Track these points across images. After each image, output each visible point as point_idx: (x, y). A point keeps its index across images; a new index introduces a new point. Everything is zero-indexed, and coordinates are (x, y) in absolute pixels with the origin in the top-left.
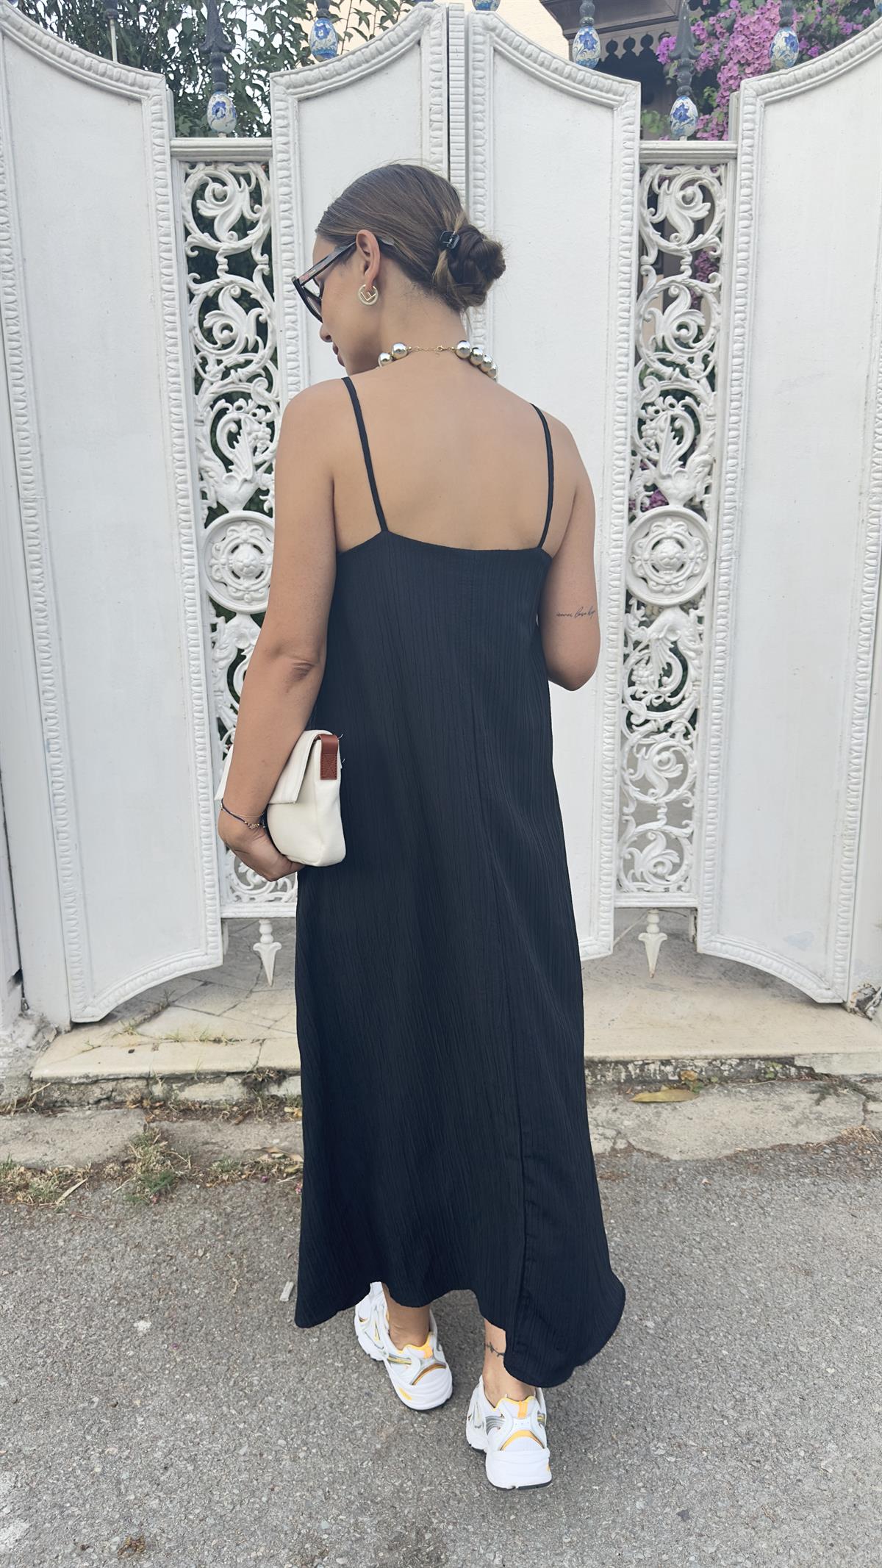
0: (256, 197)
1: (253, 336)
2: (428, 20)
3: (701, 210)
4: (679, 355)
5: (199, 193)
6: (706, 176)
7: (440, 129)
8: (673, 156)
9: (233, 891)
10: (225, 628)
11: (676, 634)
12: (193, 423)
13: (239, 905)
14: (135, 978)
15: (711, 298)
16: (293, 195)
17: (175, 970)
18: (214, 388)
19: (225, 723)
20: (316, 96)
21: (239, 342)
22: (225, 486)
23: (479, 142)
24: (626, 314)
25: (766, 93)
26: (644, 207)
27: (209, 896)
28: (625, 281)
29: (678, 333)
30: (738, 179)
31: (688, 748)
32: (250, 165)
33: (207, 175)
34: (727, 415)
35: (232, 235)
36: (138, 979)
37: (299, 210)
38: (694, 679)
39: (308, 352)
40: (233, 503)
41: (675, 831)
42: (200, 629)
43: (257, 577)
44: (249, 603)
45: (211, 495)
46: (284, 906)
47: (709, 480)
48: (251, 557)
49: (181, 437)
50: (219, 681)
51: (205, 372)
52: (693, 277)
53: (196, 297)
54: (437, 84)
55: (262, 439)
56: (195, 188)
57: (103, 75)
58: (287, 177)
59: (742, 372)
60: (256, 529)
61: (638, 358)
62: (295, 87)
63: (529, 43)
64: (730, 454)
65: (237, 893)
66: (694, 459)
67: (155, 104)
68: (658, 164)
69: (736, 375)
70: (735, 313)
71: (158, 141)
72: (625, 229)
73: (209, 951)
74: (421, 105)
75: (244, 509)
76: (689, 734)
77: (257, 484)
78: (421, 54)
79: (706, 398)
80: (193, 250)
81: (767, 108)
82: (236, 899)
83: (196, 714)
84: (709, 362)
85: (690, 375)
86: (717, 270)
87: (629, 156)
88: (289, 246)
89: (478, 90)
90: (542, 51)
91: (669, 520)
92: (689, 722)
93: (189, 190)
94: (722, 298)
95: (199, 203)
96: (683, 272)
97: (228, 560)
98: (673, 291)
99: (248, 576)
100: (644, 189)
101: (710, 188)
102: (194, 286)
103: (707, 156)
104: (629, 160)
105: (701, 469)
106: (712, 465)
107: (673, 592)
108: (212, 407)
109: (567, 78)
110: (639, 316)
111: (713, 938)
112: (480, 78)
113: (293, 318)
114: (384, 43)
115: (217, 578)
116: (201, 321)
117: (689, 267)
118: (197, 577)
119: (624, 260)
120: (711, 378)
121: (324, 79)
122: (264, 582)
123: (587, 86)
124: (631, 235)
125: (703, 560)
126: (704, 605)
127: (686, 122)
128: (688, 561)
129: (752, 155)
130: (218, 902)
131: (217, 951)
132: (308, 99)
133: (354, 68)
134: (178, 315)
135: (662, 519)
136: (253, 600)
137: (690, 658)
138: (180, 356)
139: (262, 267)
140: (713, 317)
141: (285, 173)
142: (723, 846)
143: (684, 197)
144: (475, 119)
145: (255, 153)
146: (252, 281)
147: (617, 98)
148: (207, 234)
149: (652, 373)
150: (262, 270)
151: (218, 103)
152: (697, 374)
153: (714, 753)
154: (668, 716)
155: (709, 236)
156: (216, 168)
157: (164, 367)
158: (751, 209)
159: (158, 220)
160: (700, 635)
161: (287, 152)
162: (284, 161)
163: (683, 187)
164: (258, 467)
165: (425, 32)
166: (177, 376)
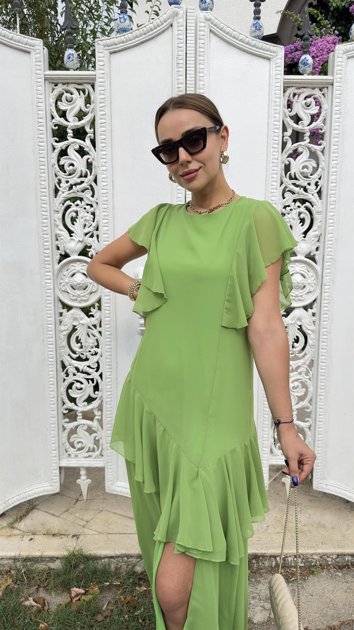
0: (88, 101)
1: (84, 170)
2: (176, 14)
3: (314, 110)
4: (303, 182)
5: (59, 98)
6: (317, 93)
7: (182, 68)
8: (300, 83)
9: (67, 452)
10: (68, 315)
11: (301, 321)
12: (52, 212)
13: (70, 459)
14: (14, 497)
15: (319, 153)
16: (106, 99)
17: (35, 494)
18: (64, 195)
19: (65, 363)
20: (119, 51)
21: (78, 172)
22: (69, 243)
23: (202, 75)
24: (276, 161)
25: (348, 52)
26: (285, 108)
27: (53, 455)
28: (276, 144)
29: (303, 171)
30: (334, 94)
31: (308, 380)
32: (85, 85)
33: (63, 89)
34: (328, 211)
35: (75, 119)
36: (16, 498)
37: (109, 107)
38: (311, 345)
39: (112, 177)
40: (73, 252)
41: (301, 424)
42: (53, 316)
43: (84, 289)
44: (80, 302)
45: (61, 248)
46: (93, 461)
47: (318, 244)
48: (81, 280)
49: (46, 219)
50: (62, 342)
51: (60, 187)
52: (309, 143)
53: (56, 149)
54: (181, 45)
55: (89, 221)
56: (57, 95)
57: (11, 39)
58: (103, 90)
59: (336, 190)
60: (85, 266)
61: (282, 183)
62: (108, 46)
63: (228, 27)
64: (330, 232)
65: (68, 453)
66: (310, 233)
67: (37, 54)
68: (292, 87)
69: (332, 192)
70: (333, 160)
71: (38, 72)
72: (275, 118)
73: (53, 484)
74: (172, 56)
75: (79, 255)
76: (309, 373)
77: (85, 243)
78: (172, 31)
79: (317, 203)
80: (55, 126)
81: (349, 60)
82: (68, 456)
83: (50, 360)
84: (318, 185)
85: (309, 191)
86: (323, 139)
87: (278, 83)
88: (104, 124)
89: (201, 50)
90: (234, 31)
91: (297, 264)
92: (308, 367)
93: (54, 97)
94: (325, 153)
95: (59, 103)
96: (305, 140)
97: (69, 280)
98: (300, 150)
99: (79, 289)
100: (285, 99)
101: (319, 99)
102: (55, 144)
103: (318, 83)
104: (278, 84)
105: (313, 239)
106: (320, 237)
107: (299, 300)
108: (63, 204)
109: (247, 44)
110: (283, 162)
111: (321, 482)
112: (203, 44)
113: (105, 160)
114: (154, 25)
115: (63, 290)
116: (59, 161)
117: (308, 138)
118: (52, 289)
119: (275, 134)
120: (319, 193)
121: (123, 42)
122: (87, 292)
123: (257, 48)
124: (279, 121)
125: (315, 284)
126: (316, 307)
127: (307, 66)
128: (308, 285)
129: (341, 83)
130: (58, 458)
131: (56, 484)
132: (115, 52)
133: (138, 37)
134: (46, 158)
135: (294, 263)
136: (82, 301)
137: (309, 334)
138: (47, 179)
139: (90, 135)
140: (320, 163)
141: (102, 88)
142: (326, 433)
143: (306, 104)
144: (199, 65)
145: (87, 79)
146: (85, 141)
147: (272, 54)
148: (62, 118)
149: (288, 191)
150: (90, 136)
151: (70, 54)
152: (312, 191)
153: (322, 384)
154: (297, 364)
155: (318, 123)
156: (68, 86)
157: (39, 184)
158: (340, 109)
159: (38, 111)
160: (314, 322)
161: (104, 78)
162: (102, 82)
163: (305, 98)
164: (86, 234)
165: (175, 20)
166: (45, 188)
